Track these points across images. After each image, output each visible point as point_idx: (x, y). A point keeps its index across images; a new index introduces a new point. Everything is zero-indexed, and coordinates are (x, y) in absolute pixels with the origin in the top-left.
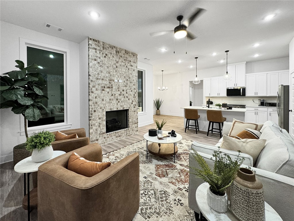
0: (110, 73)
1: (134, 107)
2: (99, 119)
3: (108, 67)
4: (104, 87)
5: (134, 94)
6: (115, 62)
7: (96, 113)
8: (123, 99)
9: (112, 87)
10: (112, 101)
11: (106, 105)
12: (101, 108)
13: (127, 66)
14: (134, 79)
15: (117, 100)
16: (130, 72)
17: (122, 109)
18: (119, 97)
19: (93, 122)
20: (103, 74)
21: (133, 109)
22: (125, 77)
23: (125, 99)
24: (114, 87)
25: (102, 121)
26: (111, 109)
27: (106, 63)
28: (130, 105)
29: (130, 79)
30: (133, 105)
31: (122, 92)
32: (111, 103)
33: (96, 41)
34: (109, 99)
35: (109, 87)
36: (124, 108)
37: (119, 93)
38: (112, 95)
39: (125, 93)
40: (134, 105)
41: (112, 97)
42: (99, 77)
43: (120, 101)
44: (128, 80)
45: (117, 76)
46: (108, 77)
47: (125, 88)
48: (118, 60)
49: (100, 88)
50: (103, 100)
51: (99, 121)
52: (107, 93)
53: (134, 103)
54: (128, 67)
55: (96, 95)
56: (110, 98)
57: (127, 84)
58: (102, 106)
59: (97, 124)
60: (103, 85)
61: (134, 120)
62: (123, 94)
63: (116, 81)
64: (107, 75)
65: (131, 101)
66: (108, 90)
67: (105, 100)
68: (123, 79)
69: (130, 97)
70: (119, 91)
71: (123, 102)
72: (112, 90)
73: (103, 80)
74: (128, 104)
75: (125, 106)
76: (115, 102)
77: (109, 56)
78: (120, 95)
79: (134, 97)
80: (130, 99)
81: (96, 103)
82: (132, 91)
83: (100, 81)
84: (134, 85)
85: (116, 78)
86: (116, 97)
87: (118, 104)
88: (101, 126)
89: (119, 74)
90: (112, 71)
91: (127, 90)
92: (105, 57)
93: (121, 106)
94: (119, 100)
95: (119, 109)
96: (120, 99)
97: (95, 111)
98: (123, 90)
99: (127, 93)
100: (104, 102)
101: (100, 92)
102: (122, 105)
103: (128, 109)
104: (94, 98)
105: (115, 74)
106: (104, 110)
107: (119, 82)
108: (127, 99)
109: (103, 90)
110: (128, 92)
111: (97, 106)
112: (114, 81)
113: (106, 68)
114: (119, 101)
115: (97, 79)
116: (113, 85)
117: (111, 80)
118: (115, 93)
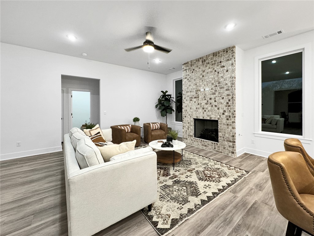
0: (196, 85)
1: (227, 119)
2: (188, 123)
3: (195, 80)
4: (192, 98)
5: (228, 101)
6: (201, 72)
7: (186, 118)
8: (209, 108)
9: (198, 97)
10: (198, 110)
11: (193, 113)
12: (189, 115)
13: (215, 70)
14: (227, 82)
15: (203, 108)
16: (220, 75)
17: (208, 118)
18: (206, 106)
19: (184, 124)
20: (191, 87)
21: (224, 121)
22: (213, 84)
23: (212, 108)
24: (200, 97)
25: (190, 125)
26: (197, 117)
27: (193, 77)
28: (220, 116)
29: (220, 84)
30: (224, 116)
31: (209, 101)
32: (198, 111)
33: (186, 64)
34: (195, 108)
35: (195, 98)
36: (211, 118)
37: (206, 101)
38: (198, 104)
39: (213, 101)
40: (226, 116)
41: (199, 106)
42: (188, 91)
43: (207, 111)
44: (218, 86)
45: (203, 85)
46: (195, 89)
47: (212, 96)
48: (204, 69)
49: (189, 99)
50: (191, 109)
51: (188, 124)
52: (194, 102)
53: (226, 114)
54: (217, 70)
55: (186, 105)
56: (197, 107)
57: (216, 90)
58: (190, 113)
59: (186, 127)
60: (191, 96)
61: (227, 135)
62: (210, 103)
63: (202, 90)
64: (195, 87)
65: (221, 111)
66: (195, 100)
67: (192, 109)
68: (210, 87)
69: (220, 106)
70: (205, 100)
71: (210, 112)
72: (198, 99)
73: (191, 92)
74: (217, 114)
75: (212, 116)
76: (201, 110)
77: (196, 70)
78: (206, 104)
79: (226, 106)
80: (220, 109)
81: (186, 110)
82: (223, 98)
83: (189, 94)
84: (227, 90)
85: (202, 88)
86: (202, 106)
87: (205, 113)
88: (189, 129)
89: (205, 83)
90: (198, 82)
91: (215, 98)
92: (193, 72)
93: (208, 116)
94: (205, 109)
95: (205, 118)
96: (207, 108)
97: (185, 117)
98: (210, 99)
99: (215, 101)
100: (192, 110)
101: (189, 102)
102: (208, 114)
103: (216, 119)
104: (185, 107)
105: (201, 84)
106: (192, 117)
107: (206, 91)
108: (216, 109)
109: (191, 100)
110: (217, 101)
111: (187, 113)
112: (200, 90)
113: (193, 81)
114: (205, 111)
115: (187, 92)
116: (200, 95)
117: (197, 91)
118: (201, 102)
